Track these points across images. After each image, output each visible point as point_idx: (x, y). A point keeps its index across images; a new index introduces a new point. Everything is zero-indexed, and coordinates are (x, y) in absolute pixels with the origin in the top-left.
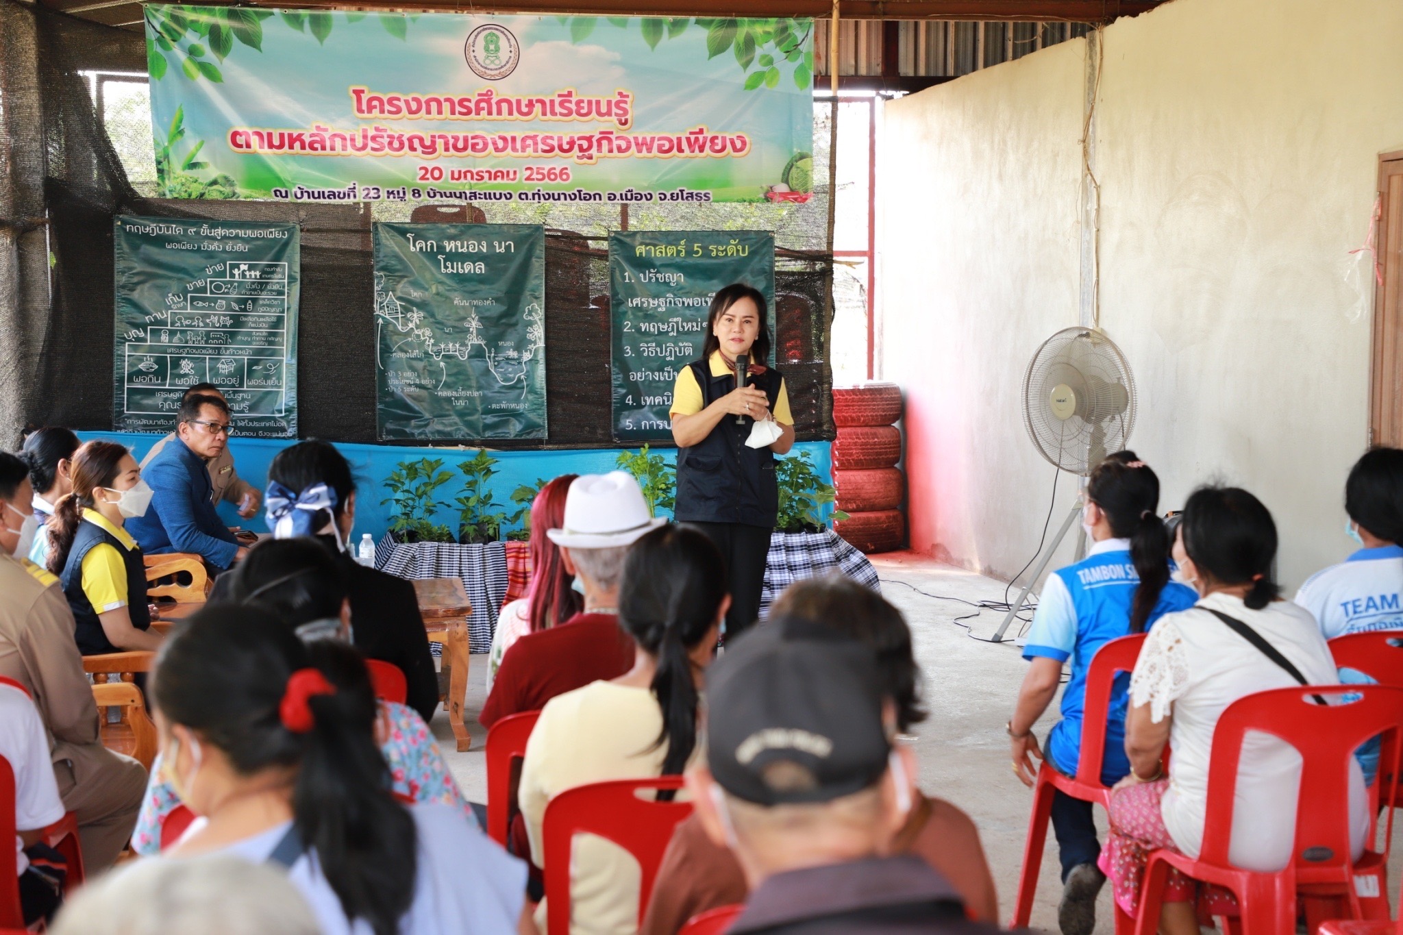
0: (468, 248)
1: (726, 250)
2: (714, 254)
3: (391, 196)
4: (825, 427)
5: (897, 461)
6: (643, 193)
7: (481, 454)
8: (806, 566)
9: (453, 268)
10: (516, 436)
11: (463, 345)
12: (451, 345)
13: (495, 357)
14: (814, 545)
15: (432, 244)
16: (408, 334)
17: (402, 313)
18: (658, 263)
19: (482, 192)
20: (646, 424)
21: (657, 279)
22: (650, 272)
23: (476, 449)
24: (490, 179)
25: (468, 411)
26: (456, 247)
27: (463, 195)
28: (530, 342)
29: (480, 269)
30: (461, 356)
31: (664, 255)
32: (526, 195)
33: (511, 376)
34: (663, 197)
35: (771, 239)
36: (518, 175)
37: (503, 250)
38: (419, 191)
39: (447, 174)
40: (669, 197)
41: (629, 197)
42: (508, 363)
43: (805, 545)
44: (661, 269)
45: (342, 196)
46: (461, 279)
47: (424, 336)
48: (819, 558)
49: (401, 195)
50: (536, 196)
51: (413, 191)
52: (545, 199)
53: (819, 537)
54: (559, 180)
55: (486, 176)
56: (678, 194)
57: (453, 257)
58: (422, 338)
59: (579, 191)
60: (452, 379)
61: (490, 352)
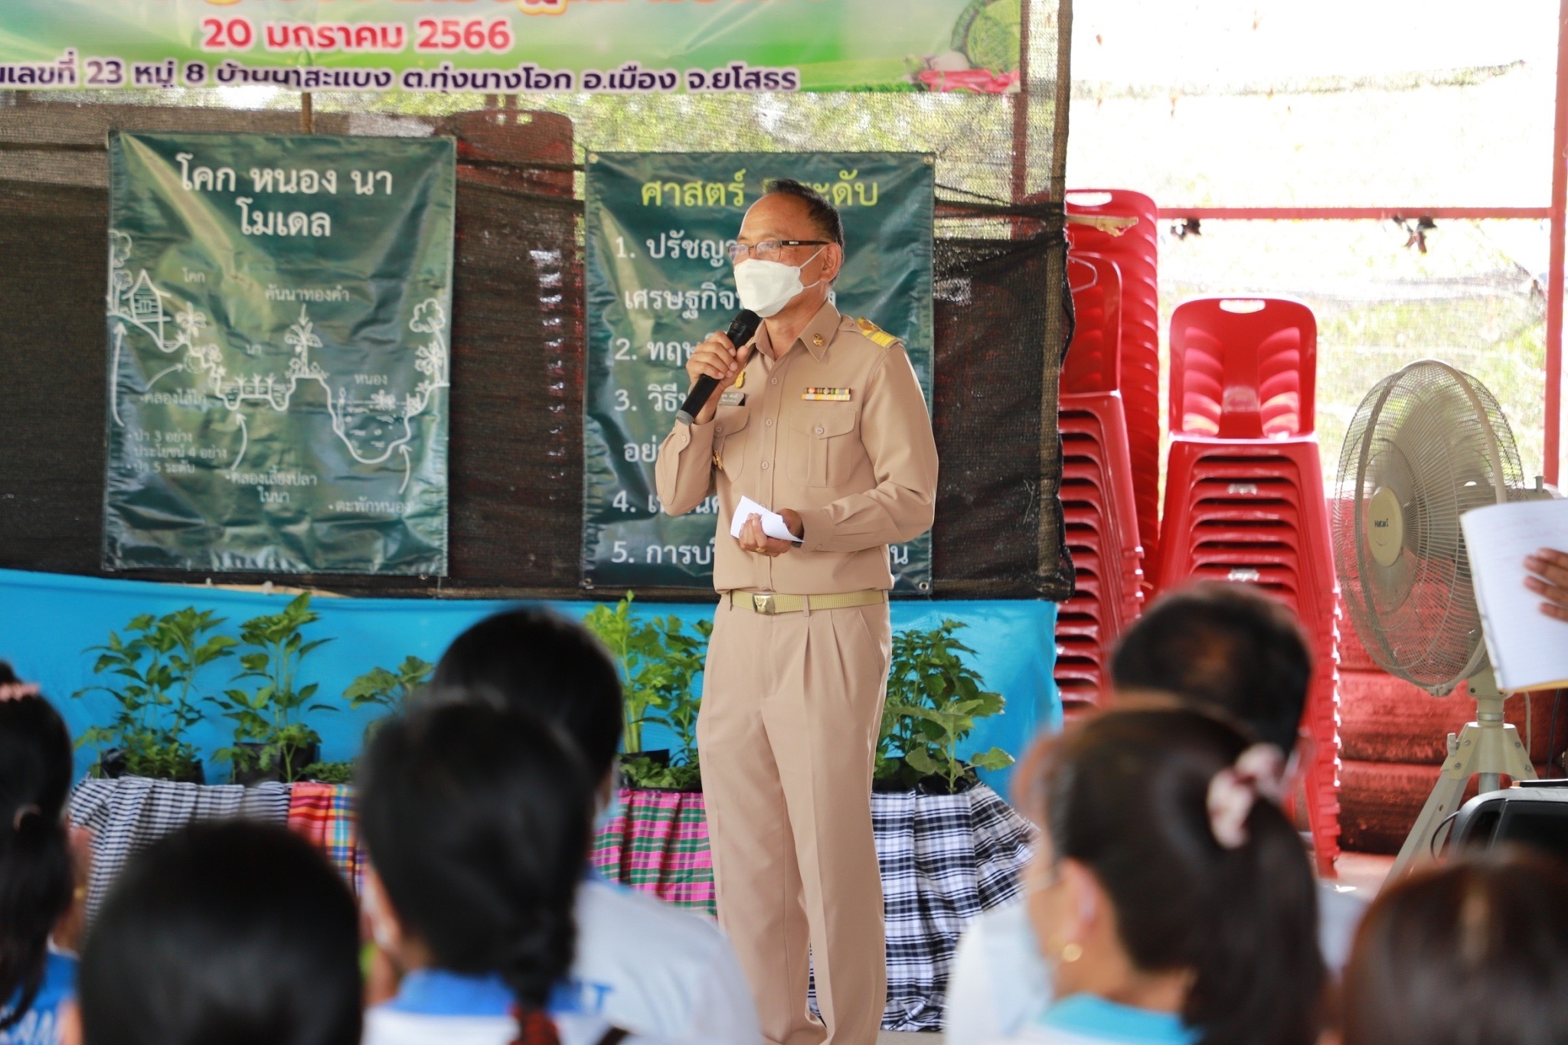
0: (298, 184)
3: (144, 78)
6: (656, 74)
7: (299, 602)
8: (903, 864)
9: (265, 224)
10: (384, 567)
11: (281, 380)
12: (257, 379)
13: (345, 407)
14: (931, 821)
15: (227, 175)
16: (178, 355)
17: (165, 314)
18: (686, 218)
19: (332, 72)
20: (655, 553)
21: (683, 251)
22: (668, 238)
23: (297, 592)
24: (348, 43)
25: (288, 515)
26: (276, 182)
27: (293, 77)
28: (423, 377)
29: (322, 226)
30: (277, 403)
31: (700, 202)
32: (420, 76)
33: (379, 445)
34: (697, 81)
35: (928, 170)
36: (405, 37)
37: (369, 189)
38: (200, 67)
39: (259, 34)
40: (709, 80)
41: (627, 82)
42: (373, 420)
43: (910, 819)
44: (694, 232)
45: (46, 76)
46: (277, 246)
47: (207, 360)
48: (938, 848)
49: (164, 75)
50: (439, 80)
51: (190, 68)
52: (456, 85)
53: (946, 804)
54: (487, 46)
55: (340, 37)
56: (728, 76)
57: (264, 202)
58: (204, 365)
59: (527, 70)
60: (257, 449)
61: (335, 396)
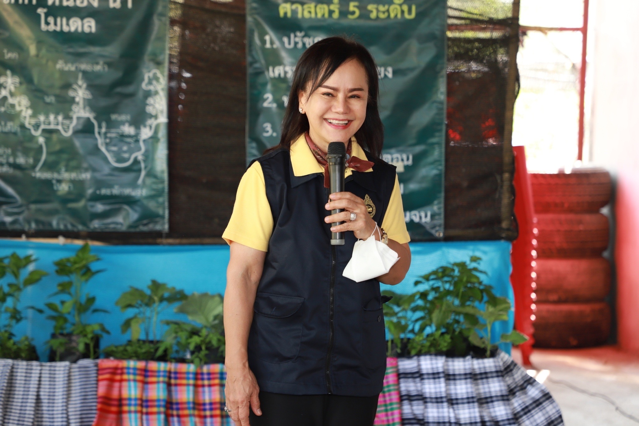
0: (75, 1)
1: (388, 11)
2: (373, 15)
4: (505, 225)
5: (605, 249)
7: (84, 249)
8: (470, 400)
9: (56, 24)
10: (130, 227)
11: (68, 117)
12: (52, 117)
13: (106, 133)
14: (481, 374)
18: (305, 25)
22: (295, 36)
23: (79, 243)
25: (72, 197)
26: (61, 0)
28: (151, 116)
29: (90, 27)
30: (66, 131)
31: (313, 15)
33: (126, 155)
37: (118, 5)
42: (122, 141)
43: (470, 374)
44: (311, 33)
46: (66, 38)
47: (20, 105)
48: (487, 390)
53: (488, 364)
57: (55, 11)
58: (18, 109)
60: (52, 158)
61: (100, 127)
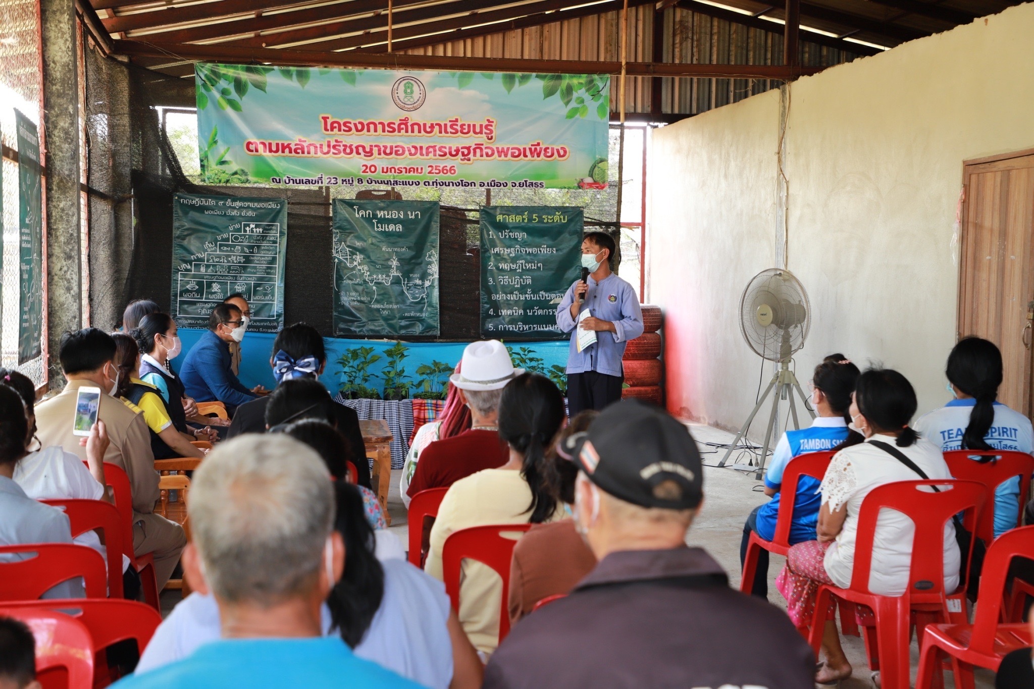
0: (392, 215)
1: (553, 218)
2: (545, 221)
3: (345, 183)
5: (658, 354)
6: (501, 182)
7: (398, 344)
9: (382, 228)
10: (420, 333)
11: (388, 276)
12: (380, 276)
13: (407, 284)
15: (369, 213)
16: (354, 268)
17: (350, 256)
18: (510, 226)
19: (401, 181)
20: (501, 327)
21: (510, 236)
22: (505, 232)
23: (395, 342)
24: (406, 172)
25: (390, 317)
26: (384, 215)
27: (389, 182)
28: (430, 275)
29: (399, 228)
30: (387, 283)
31: (514, 221)
32: (429, 182)
33: (417, 295)
34: (514, 185)
35: (582, 212)
36: (424, 170)
37: (413, 217)
38: (362, 180)
39: (379, 169)
40: (518, 185)
41: (493, 185)
42: (415, 288)
44: (513, 230)
45: (314, 182)
46: (387, 235)
47: (363, 270)
49: (351, 182)
50: (435, 184)
51: (358, 179)
52: (440, 185)
54: (449, 173)
55: (404, 170)
56: (523, 183)
57: (382, 221)
58: (362, 271)
59: (462, 181)
60: (380, 297)
61: (404, 281)
